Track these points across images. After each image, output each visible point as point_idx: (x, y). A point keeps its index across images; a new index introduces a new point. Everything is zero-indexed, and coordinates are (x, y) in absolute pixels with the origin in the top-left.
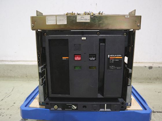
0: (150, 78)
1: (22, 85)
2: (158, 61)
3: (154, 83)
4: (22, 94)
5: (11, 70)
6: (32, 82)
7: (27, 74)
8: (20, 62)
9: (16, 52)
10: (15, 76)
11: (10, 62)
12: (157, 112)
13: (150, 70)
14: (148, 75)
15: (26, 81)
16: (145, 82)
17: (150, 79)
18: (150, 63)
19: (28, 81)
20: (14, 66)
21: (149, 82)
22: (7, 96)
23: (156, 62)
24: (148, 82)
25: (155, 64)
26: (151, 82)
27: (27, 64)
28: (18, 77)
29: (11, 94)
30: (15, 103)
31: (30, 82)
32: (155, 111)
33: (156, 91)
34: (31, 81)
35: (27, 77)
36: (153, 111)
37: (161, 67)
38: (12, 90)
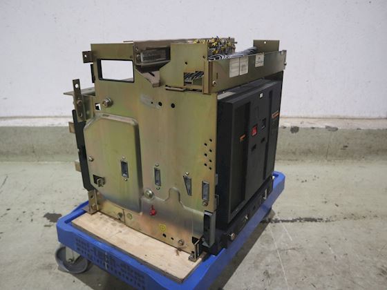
0: (294, 150)
1: (24, 170)
2: (316, 114)
3: (302, 161)
4: (24, 190)
6: (46, 162)
7: (33, 147)
8: (17, 120)
9: (6, 99)
10: (8, 152)
12: (283, 221)
13: (294, 134)
14: (289, 144)
15: (33, 161)
16: (284, 160)
17: (294, 153)
18: (298, 118)
19: (38, 161)
20: (3, 130)
21: (291, 160)
23: (311, 116)
24: (289, 160)
25: (308, 120)
26: (296, 160)
27: (33, 125)
28: (15, 154)
30: (8, 210)
31: (42, 163)
32: (279, 219)
33: (298, 180)
34: (43, 161)
35: (34, 152)
36: (276, 219)
37: (318, 128)
38: (4, 182)
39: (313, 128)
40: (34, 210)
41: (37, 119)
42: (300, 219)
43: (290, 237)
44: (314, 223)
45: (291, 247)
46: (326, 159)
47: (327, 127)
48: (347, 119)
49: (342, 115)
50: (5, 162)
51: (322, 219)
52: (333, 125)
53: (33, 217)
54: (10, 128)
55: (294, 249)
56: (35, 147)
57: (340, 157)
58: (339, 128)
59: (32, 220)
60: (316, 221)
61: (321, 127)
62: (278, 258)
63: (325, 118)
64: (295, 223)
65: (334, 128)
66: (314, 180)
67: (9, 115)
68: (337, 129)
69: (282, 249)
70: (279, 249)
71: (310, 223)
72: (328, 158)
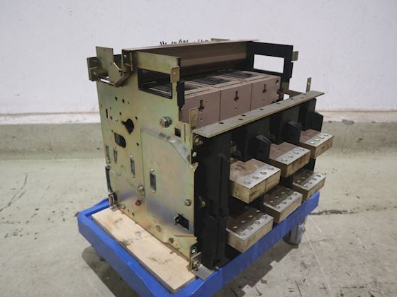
1: (43, 168)
4: (47, 189)
5: (14, 137)
6: (64, 160)
7: (50, 145)
8: (31, 117)
9: (18, 95)
10: (25, 149)
11: (8, 118)
15: (50, 159)
19: (56, 158)
20: (19, 128)
22: (18, 196)
27: (49, 123)
28: (32, 152)
29: (24, 190)
30: (37, 209)
31: (60, 160)
34: (60, 158)
35: (51, 150)
37: (335, 122)
38: (25, 182)
39: (330, 122)
40: (63, 210)
41: (52, 116)
42: (326, 212)
43: (320, 230)
44: (339, 215)
45: (322, 239)
46: (342, 151)
47: (344, 121)
48: (360, 112)
49: (356, 107)
50: (21, 161)
51: (346, 211)
52: (348, 119)
53: (65, 216)
54: (26, 126)
55: (325, 240)
56: (53, 144)
57: (355, 149)
58: (355, 121)
59: (64, 220)
60: (341, 213)
61: (338, 120)
62: (311, 249)
63: (340, 112)
64: (322, 215)
65: (350, 121)
66: (333, 173)
67: (23, 112)
68: (353, 122)
69: (313, 240)
70: (311, 240)
71: (335, 215)
72: (344, 151)
